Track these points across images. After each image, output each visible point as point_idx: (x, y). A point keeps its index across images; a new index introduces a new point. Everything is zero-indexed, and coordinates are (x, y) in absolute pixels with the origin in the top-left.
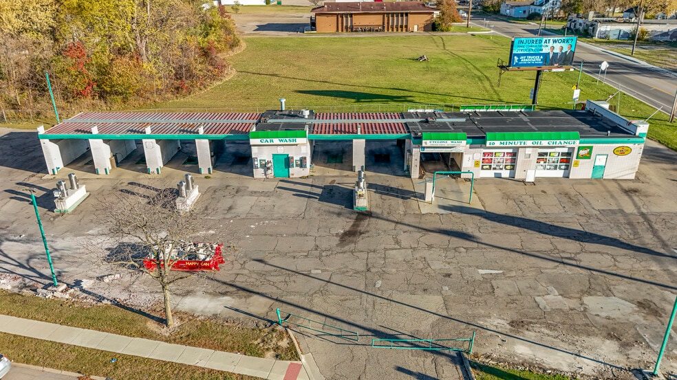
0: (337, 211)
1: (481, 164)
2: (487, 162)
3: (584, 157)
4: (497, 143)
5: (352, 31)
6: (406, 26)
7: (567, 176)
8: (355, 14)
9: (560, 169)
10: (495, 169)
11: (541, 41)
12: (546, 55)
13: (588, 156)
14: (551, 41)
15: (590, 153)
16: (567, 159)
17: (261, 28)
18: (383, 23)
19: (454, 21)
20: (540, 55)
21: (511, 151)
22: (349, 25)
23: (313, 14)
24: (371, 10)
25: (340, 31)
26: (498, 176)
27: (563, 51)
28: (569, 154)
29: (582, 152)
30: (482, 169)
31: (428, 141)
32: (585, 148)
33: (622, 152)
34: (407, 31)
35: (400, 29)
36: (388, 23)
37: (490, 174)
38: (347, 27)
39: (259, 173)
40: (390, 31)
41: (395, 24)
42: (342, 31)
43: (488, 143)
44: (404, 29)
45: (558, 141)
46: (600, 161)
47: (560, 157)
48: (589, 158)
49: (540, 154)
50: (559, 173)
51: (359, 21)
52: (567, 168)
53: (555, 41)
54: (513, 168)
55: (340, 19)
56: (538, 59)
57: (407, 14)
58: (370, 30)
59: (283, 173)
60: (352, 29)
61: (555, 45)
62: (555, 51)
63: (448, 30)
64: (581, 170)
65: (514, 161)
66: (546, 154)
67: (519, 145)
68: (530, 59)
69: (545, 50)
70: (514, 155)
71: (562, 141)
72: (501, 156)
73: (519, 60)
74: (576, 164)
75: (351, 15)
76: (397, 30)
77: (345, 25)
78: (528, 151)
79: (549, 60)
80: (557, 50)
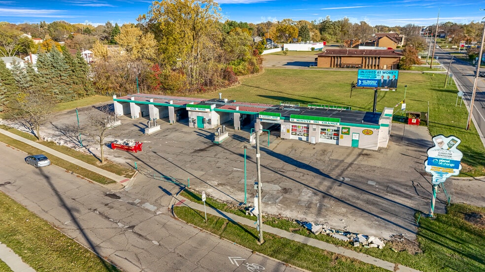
0: (205, 141)
1: (291, 131)
2: (294, 130)
3: (345, 133)
4: (295, 120)
5: (340, 67)
6: (378, 66)
7: (337, 144)
8: (343, 57)
9: (334, 139)
10: (298, 135)
11: (375, 72)
12: (379, 81)
13: (348, 133)
14: (382, 73)
15: (349, 131)
16: (337, 134)
17: (289, 64)
18: (362, 63)
19: (415, 64)
20: (375, 80)
21: (306, 126)
22: (339, 63)
23: (317, 56)
24: (355, 54)
25: (332, 67)
26: (300, 139)
27: (390, 79)
28: (338, 131)
29: (344, 131)
30: (292, 134)
31: (262, 116)
32: (345, 128)
33: (368, 133)
34: (378, 68)
35: (373, 67)
36: (365, 63)
37: (296, 137)
38: (337, 65)
39: (191, 124)
40: (367, 68)
41: (370, 64)
42: (334, 67)
43: (291, 119)
44: (377, 67)
45: (328, 122)
46: (356, 137)
47: (333, 132)
48: (349, 134)
49: (322, 129)
50: (334, 142)
51: (346, 61)
52: (338, 139)
53: (384, 73)
54: (308, 136)
55: (333, 59)
56: (374, 83)
57: (379, 58)
58: (352, 67)
59: (201, 125)
60: (341, 66)
61: (384, 75)
62: (385, 78)
63: (409, 69)
64: (345, 141)
65: (308, 131)
66: (325, 130)
67: (308, 122)
68: (369, 82)
69: (378, 78)
70: (308, 128)
71: (330, 123)
72: (301, 128)
73: (362, 83)
74: (342, 137)
75: (340, 57)
76: (372, 68)
77: (336, 63)
78: (314, 127)
79: (382, 84)
80: (386, 78)
